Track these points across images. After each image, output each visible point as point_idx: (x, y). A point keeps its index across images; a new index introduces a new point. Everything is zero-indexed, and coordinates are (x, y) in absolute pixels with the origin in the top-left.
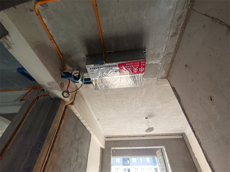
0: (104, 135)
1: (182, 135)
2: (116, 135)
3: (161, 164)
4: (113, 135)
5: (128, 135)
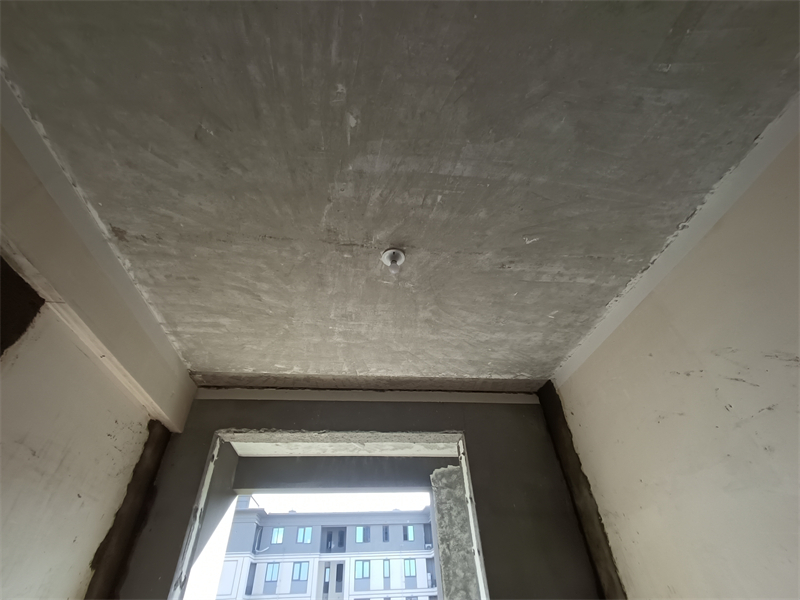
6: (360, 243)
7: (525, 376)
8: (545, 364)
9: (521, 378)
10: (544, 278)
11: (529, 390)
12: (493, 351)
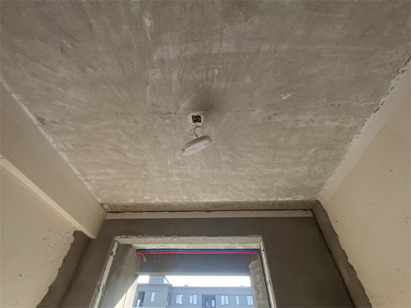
0: (99, 200)
1: (310, 210)
2: (131, 201)
3: (258, 293)
4: (123, 202)
5: (165, 205)
6: (174, 112)
7: (300, 198)
8: (313, 189)
9: (298, 199)
10: (301, 125)
11: (304, 208)
12: (275, 181)
